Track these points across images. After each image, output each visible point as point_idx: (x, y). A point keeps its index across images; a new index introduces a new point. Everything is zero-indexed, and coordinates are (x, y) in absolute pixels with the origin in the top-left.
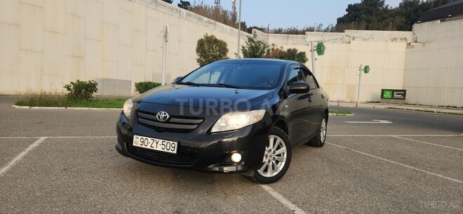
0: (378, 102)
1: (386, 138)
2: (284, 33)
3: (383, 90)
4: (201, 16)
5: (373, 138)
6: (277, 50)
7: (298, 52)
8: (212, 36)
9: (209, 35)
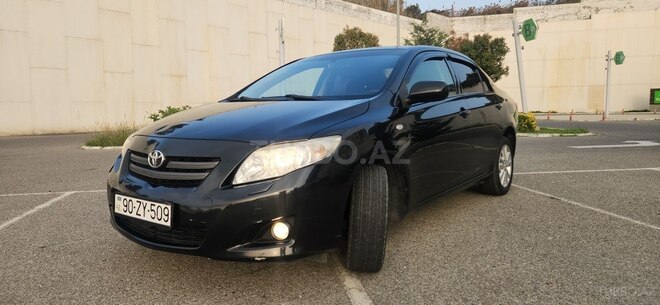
0: (645, 111)
1: (639, 174)
2: (479, 14)
3: (653, 91)
4: (347, 3)
5: (613, 174)
6: (459, 39)
7: (493, 39)
8: (355, 29)
9: (351, 27)
